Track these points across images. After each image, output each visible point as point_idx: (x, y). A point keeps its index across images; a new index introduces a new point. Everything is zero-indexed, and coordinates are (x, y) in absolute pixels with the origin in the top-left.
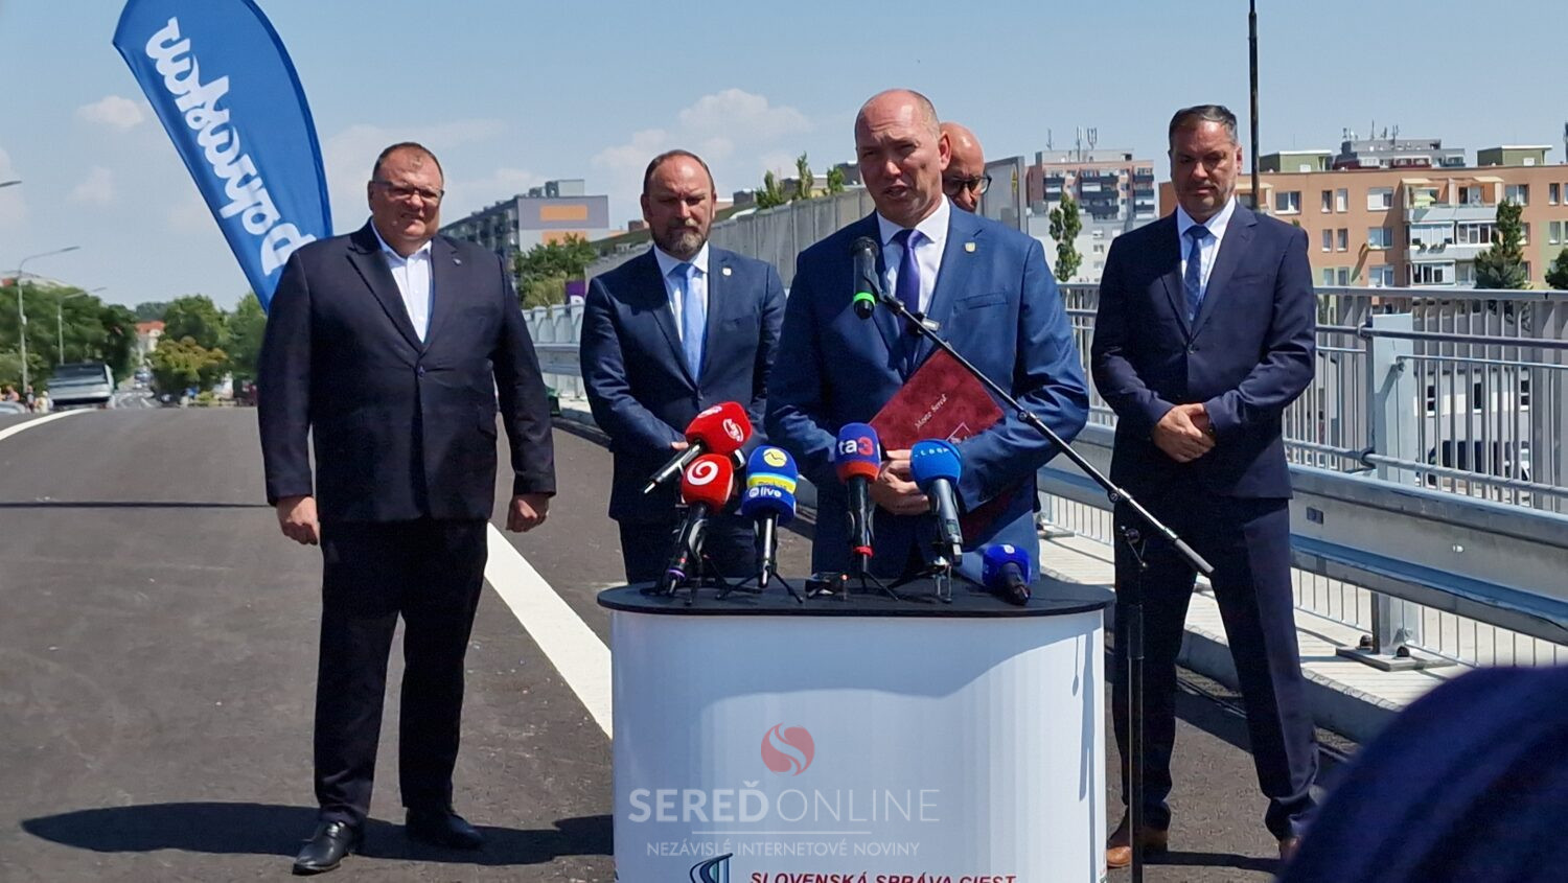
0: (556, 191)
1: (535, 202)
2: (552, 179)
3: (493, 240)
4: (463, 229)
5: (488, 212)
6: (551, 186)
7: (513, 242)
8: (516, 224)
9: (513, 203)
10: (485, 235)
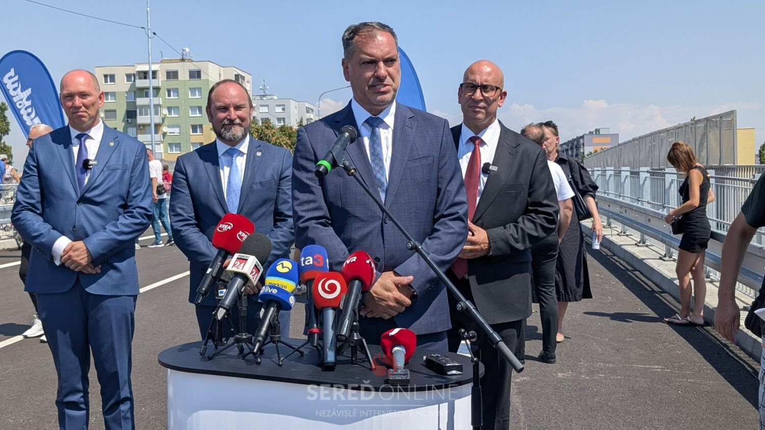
0: (599, 132)
1: (591, 136)
2: (598, 128)
3: (575, 150)
4: (564, 146)
5: (574, 140)
6: (597, 131)
7: (582, 151)
8: (583, 144)
9: (582, 137)
10: (572, 148)
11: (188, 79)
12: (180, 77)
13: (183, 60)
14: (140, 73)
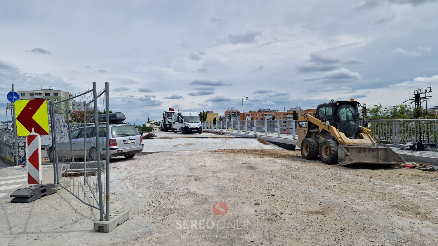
11: (53, 95)
12: (50, 95)
13: (50, 89)
14: (35, 93)
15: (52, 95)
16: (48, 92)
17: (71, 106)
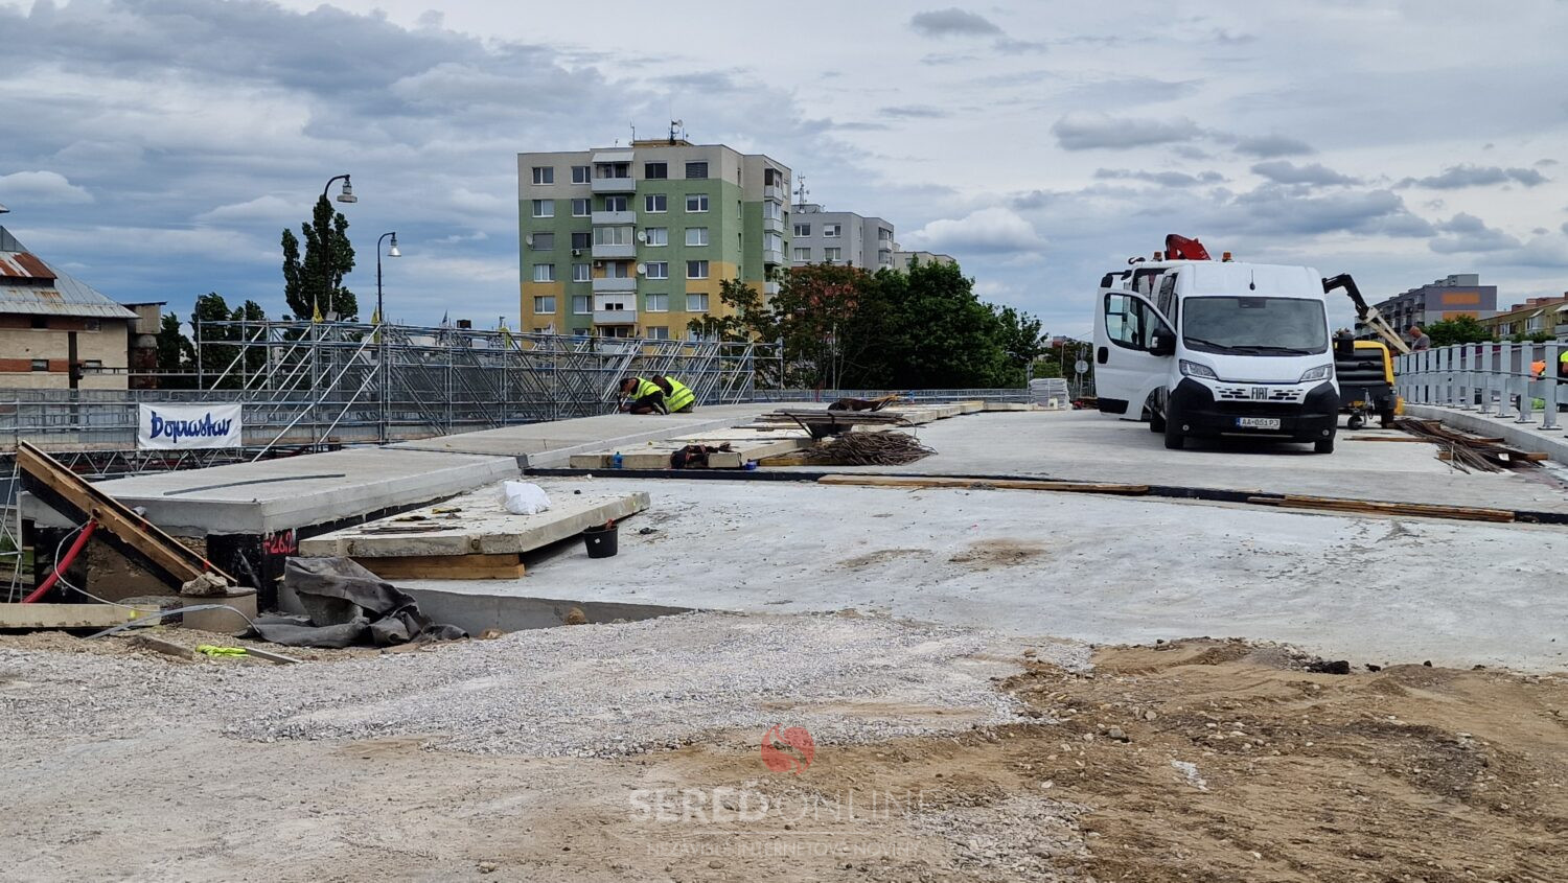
11: (684, 177)
12: (671, 175)
13: (672, 142)
14: (599, 165)
15: (676, 172)
16: (657, 156)
17: (778, 234)
